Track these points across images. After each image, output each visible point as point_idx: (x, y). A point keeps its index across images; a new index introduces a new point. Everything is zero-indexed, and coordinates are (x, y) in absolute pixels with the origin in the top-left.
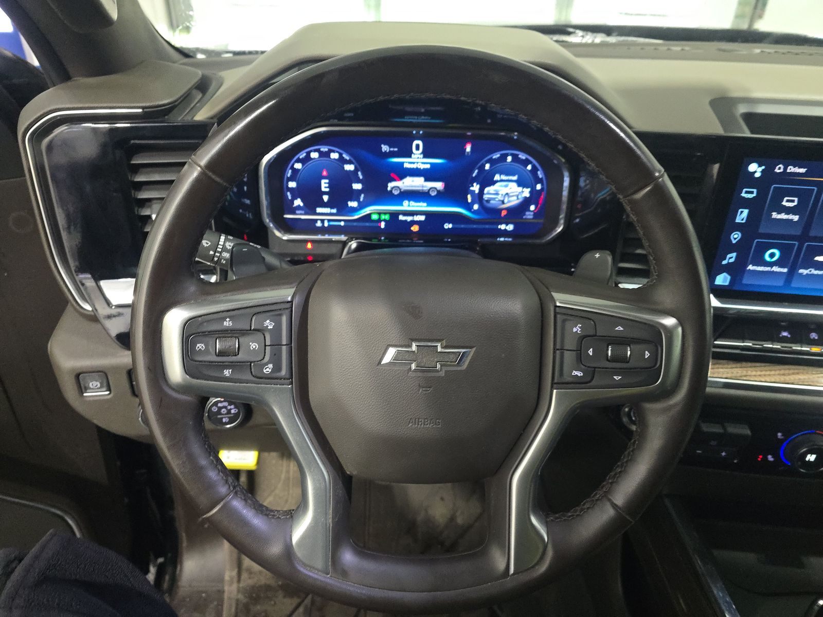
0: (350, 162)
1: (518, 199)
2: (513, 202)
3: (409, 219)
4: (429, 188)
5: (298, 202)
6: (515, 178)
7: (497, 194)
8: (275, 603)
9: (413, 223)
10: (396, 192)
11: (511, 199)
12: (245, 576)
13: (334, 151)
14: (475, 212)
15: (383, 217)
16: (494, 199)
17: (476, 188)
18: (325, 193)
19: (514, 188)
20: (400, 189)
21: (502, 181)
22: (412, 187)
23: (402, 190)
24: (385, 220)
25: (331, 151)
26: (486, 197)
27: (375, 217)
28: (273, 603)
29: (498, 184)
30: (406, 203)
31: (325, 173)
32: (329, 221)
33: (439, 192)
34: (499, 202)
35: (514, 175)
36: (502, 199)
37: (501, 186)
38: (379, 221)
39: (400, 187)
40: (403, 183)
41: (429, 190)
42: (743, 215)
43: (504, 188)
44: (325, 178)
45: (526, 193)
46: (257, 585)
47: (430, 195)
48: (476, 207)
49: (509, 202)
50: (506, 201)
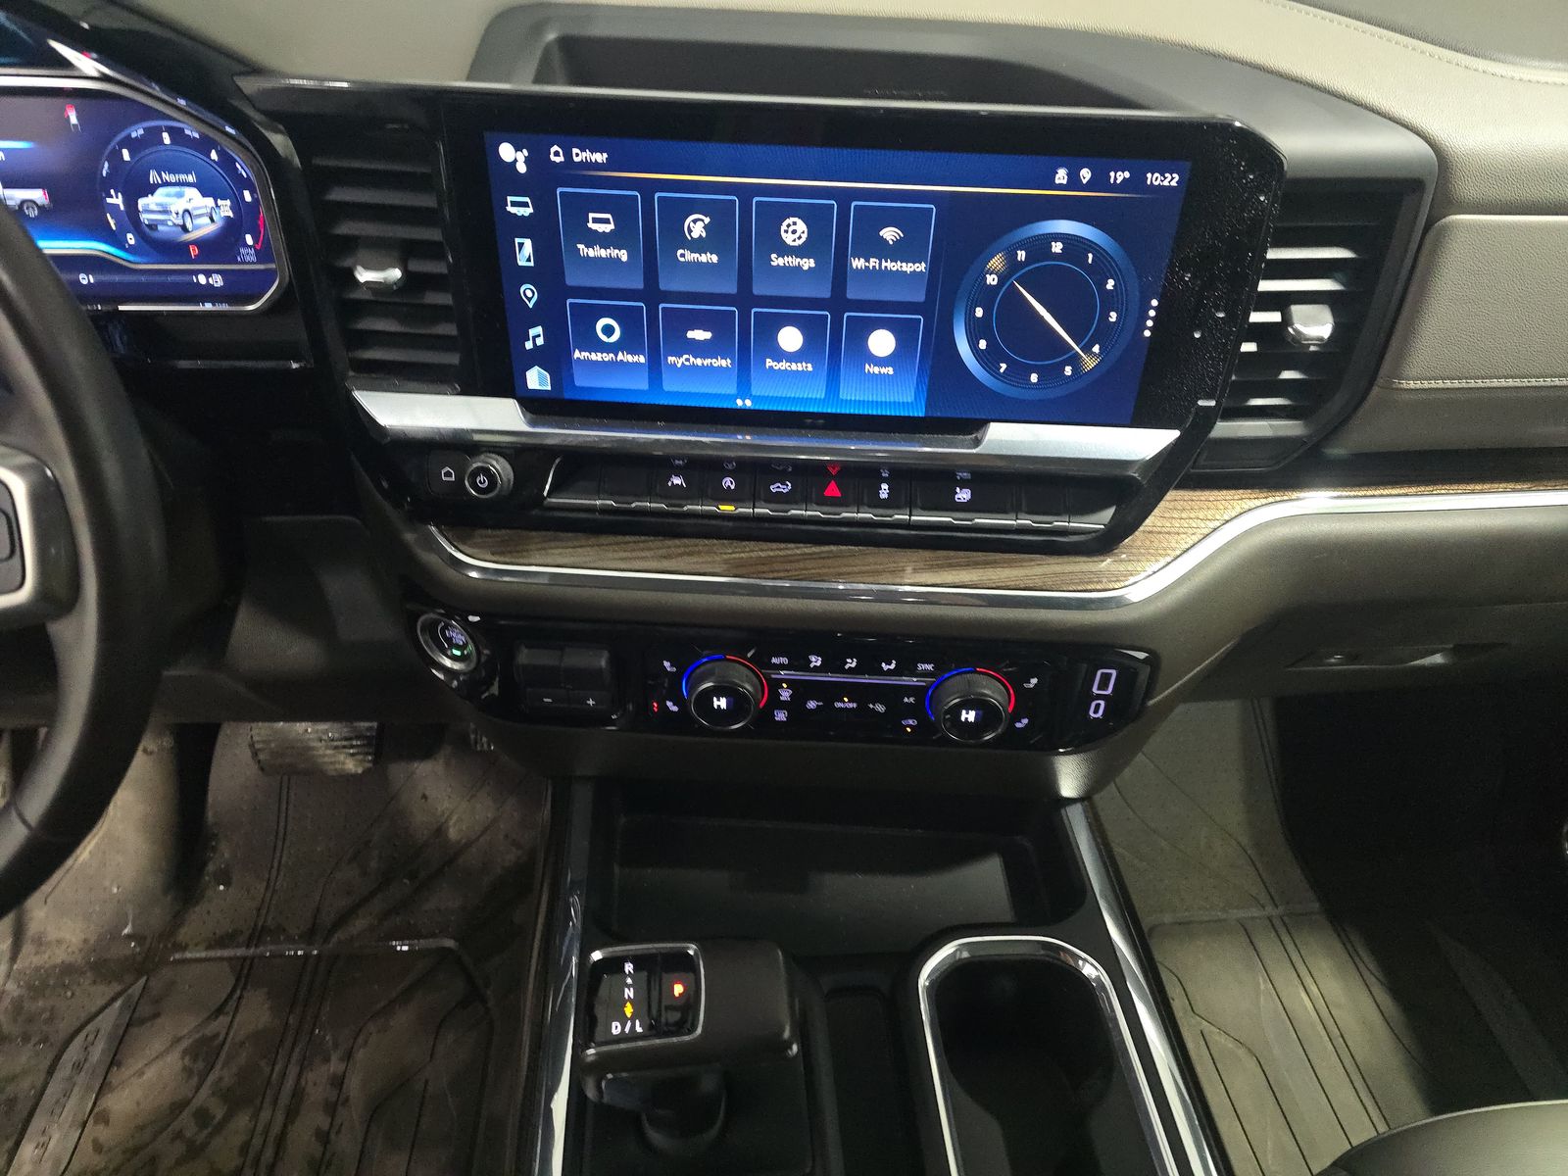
1: (212, 220)
2: (204, 228)
6: (191, 178)
7: (166, 212)
8: (73, 994)
11: (198, 221)
12: (27, 948)
14: (131, 250)
16: (164, 223)
17: (117, 200)
19: (194, 199)
21: (167, 184)
26: (145, 218)
28: (69, 994)
29: (160, 191)
33: (41, 208)
34: (174, 229)
35: (187, 172)
36: (180, 222)
37: (168, 195)
41: (21, 206)
42: (525, 252)
43: (174, 199)
45: (226, 209)
46: (47, 966)
47: (27, 216)
48: (131, 239)
49: (196, 228)
50: (189, 226)
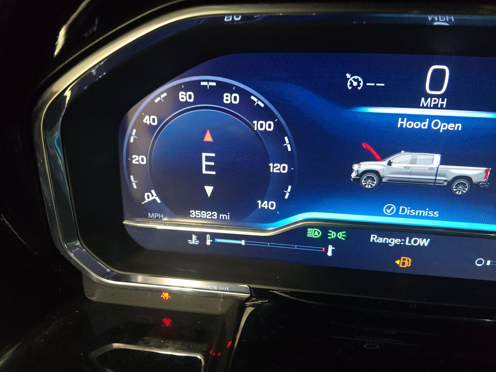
0: (265, 114)
3: (394, 242)
4: (450, 178)
5: (151, 196)
9: (401, 250)
10: (368, 184)
13: (230, 89)
15: (333, 235)
18: (209, 180)
20: (380, 178)
22: (410, 174)
23: (384, 180)
24: (336, 242)
25: (223, 88)
27: (314, 233)
30: (390, 208)
31: (208, 138)
32: (214, 236)
33: (474, 187)
38: (324, 241)
39: (381, 174)
40: (390, 164)
41: (451, 183)
44: (208, 147)
47: (454, 194)
